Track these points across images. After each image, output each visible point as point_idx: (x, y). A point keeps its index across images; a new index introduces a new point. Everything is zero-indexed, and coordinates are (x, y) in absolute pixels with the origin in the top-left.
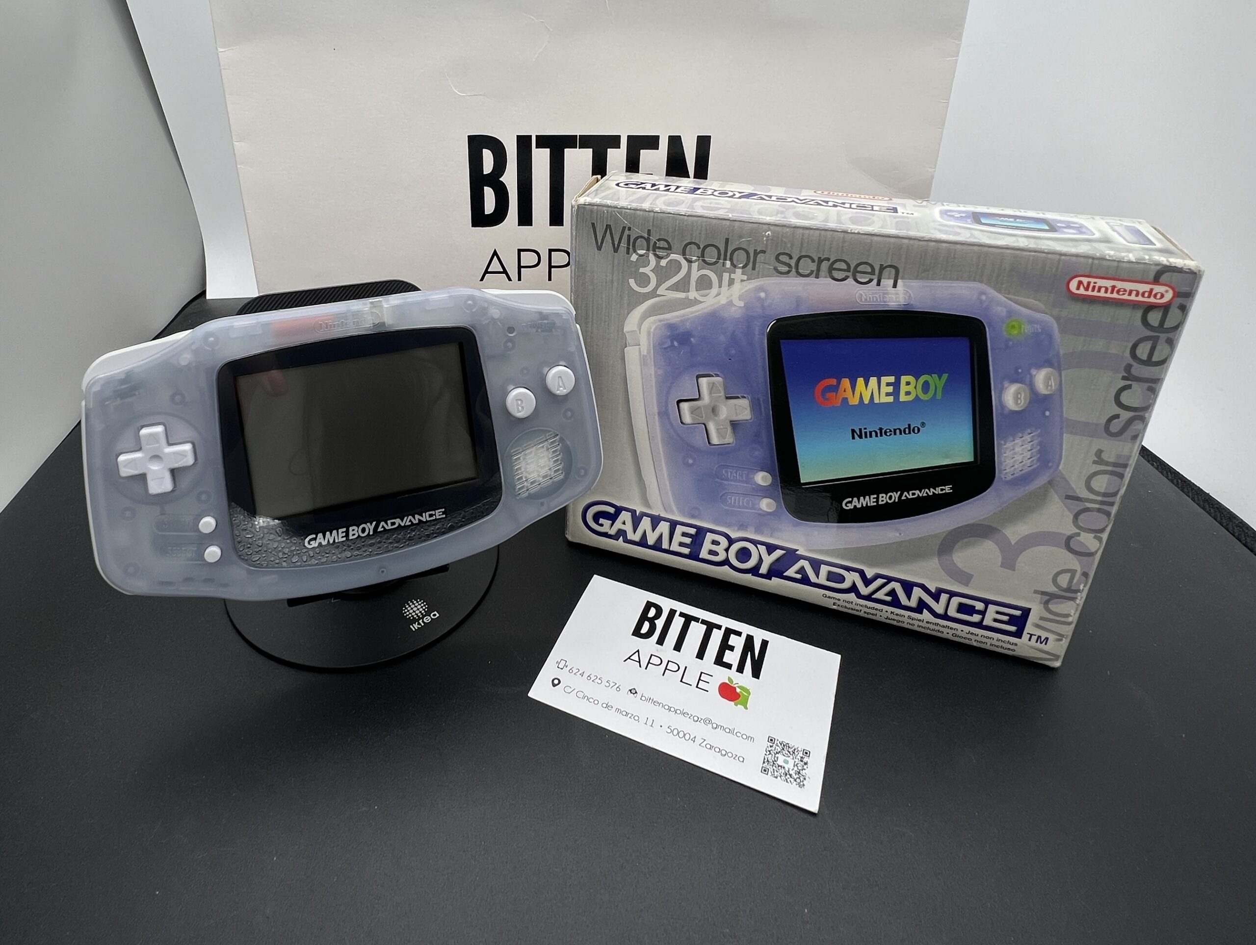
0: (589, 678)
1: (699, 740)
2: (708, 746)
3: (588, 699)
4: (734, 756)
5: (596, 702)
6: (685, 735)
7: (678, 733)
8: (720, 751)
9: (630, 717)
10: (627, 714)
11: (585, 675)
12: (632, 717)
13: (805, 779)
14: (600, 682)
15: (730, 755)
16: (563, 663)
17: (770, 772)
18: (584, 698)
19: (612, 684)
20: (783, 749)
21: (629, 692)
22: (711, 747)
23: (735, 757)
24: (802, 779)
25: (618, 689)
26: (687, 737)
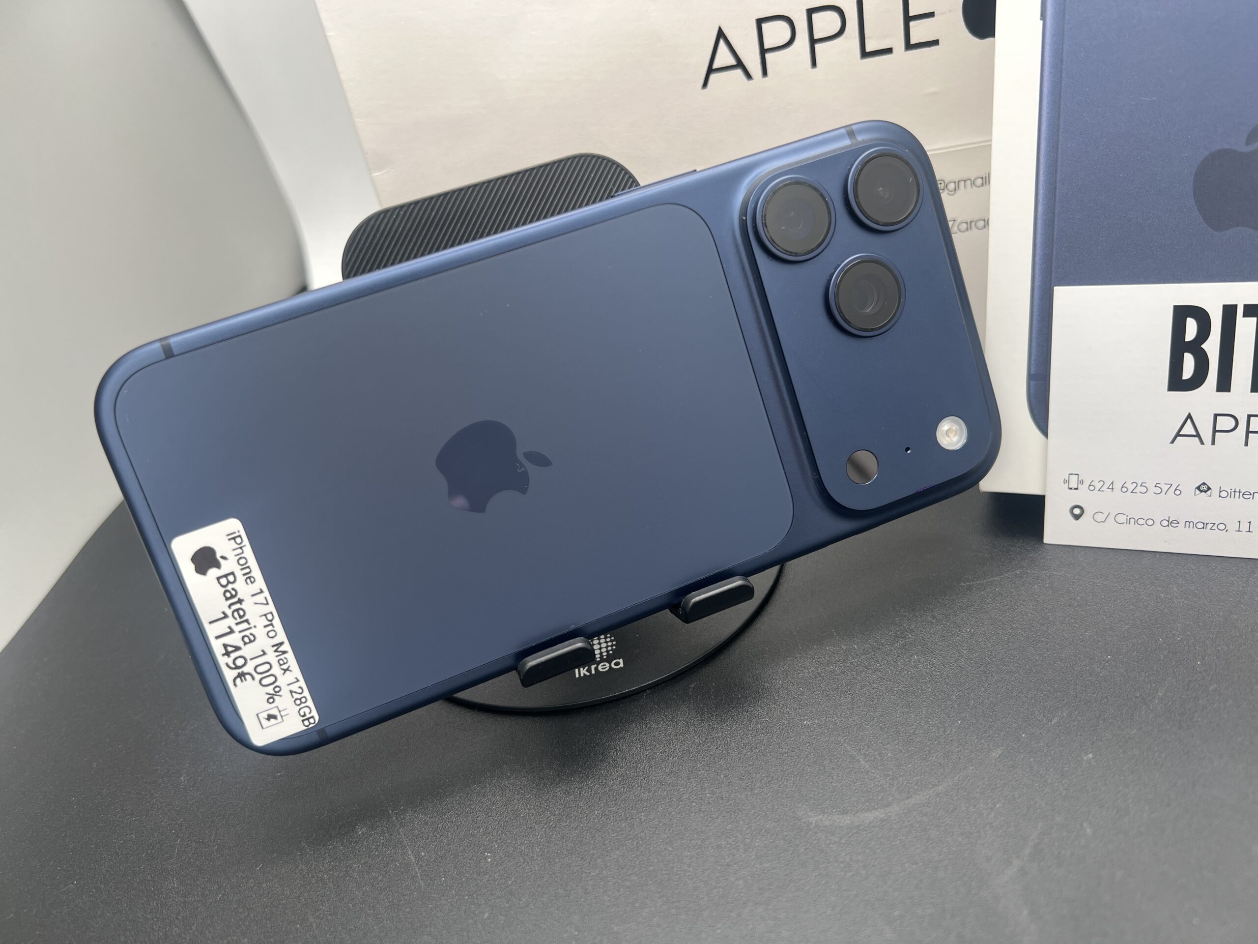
0: (1124, 490)
3: (1136, 522)
5: (1150, 522)
9: (1211, 529)
10: (1205, 525)
11: (1117, 486)
12: (1215, 527)
14: (1144, 490)
16: (1074, 479)
18: (1128, 521)
19: (1165, 488)
21: (1197, 490)
25: (1178, 492)
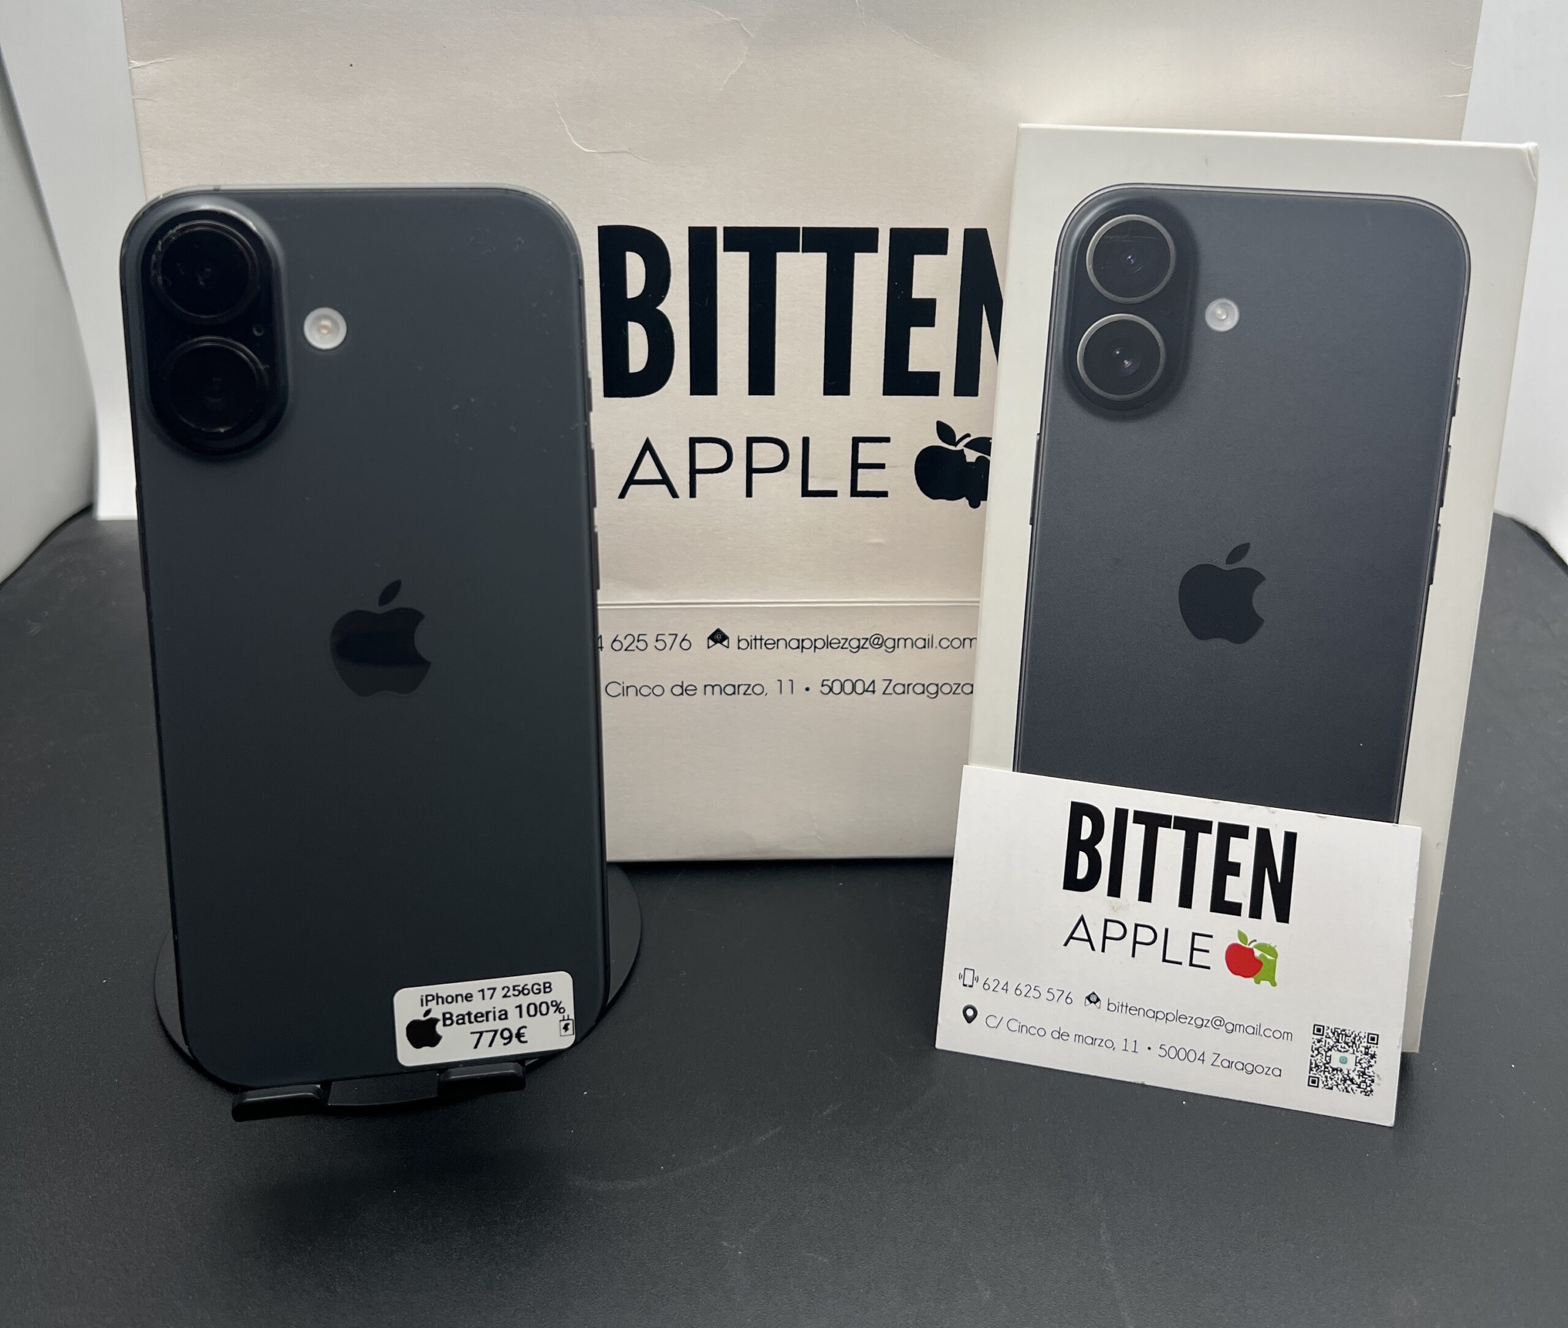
0: (1018, 992)
1: (1209, 1058)
2: (1226, 1064)
3: (1028, 1031)
4: (1266, 1070)
5: (1042, 1032)
6: (1187, 1055)
7: (1177, 1054)
8: (1244, 1066)
9: (1099, 1045)
10: (1094, 1040)
11: (1011, 988)
12: (1103, 1044)
13: (1373, 1081)
14: (1037, 994)
15: (1259, 1069)
16: (969, 974)
17: (1321, 1082)
18: (1020, 1029)
19: (1057, 994)
20: (1338, 1041)
21: (1087, 1000)
22: (1231, 1063)
23: (1268, 1071)
24: (1368, 1082)
25: (1069, 1001)
26: (1192, 1056)
